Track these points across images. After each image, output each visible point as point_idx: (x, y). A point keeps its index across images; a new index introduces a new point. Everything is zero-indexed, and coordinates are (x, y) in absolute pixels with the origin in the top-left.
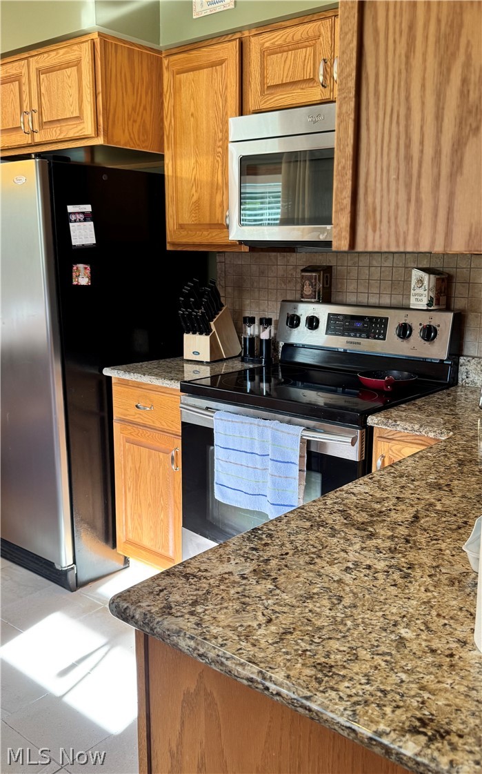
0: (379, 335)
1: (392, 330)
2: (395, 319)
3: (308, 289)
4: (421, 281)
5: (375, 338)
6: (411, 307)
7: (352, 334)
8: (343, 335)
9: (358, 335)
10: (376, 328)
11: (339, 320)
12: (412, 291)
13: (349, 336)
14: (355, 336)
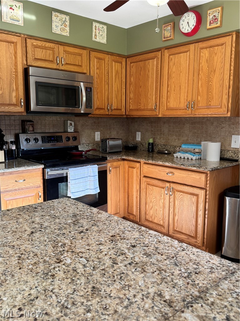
0: (61, 141)
1: (64, 139)
2: (64, 136)
3: (31, 128)
4: (71, 124)
5: (60, 142)
6: (68, 132)
7: (52, 142)
8: (49, 143)
9: (54, 142)
10: (59, 139)
11: (46, 138)
12: (68, 127)
13: (51, 143)
14: (53, 142)
